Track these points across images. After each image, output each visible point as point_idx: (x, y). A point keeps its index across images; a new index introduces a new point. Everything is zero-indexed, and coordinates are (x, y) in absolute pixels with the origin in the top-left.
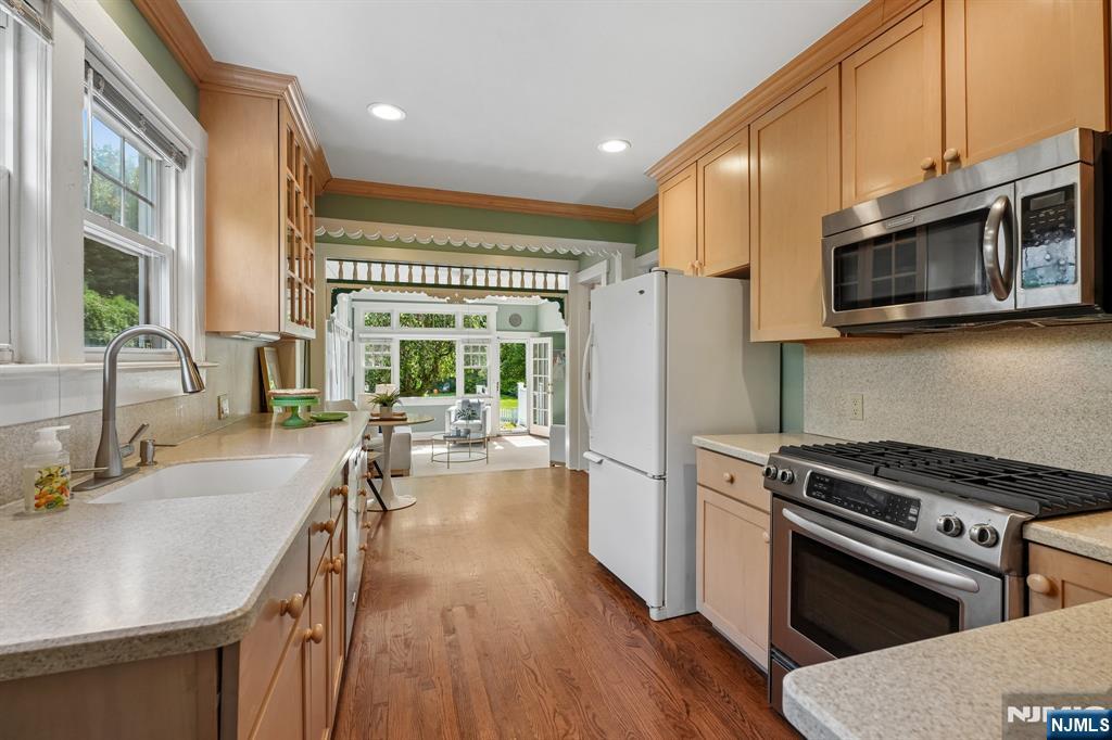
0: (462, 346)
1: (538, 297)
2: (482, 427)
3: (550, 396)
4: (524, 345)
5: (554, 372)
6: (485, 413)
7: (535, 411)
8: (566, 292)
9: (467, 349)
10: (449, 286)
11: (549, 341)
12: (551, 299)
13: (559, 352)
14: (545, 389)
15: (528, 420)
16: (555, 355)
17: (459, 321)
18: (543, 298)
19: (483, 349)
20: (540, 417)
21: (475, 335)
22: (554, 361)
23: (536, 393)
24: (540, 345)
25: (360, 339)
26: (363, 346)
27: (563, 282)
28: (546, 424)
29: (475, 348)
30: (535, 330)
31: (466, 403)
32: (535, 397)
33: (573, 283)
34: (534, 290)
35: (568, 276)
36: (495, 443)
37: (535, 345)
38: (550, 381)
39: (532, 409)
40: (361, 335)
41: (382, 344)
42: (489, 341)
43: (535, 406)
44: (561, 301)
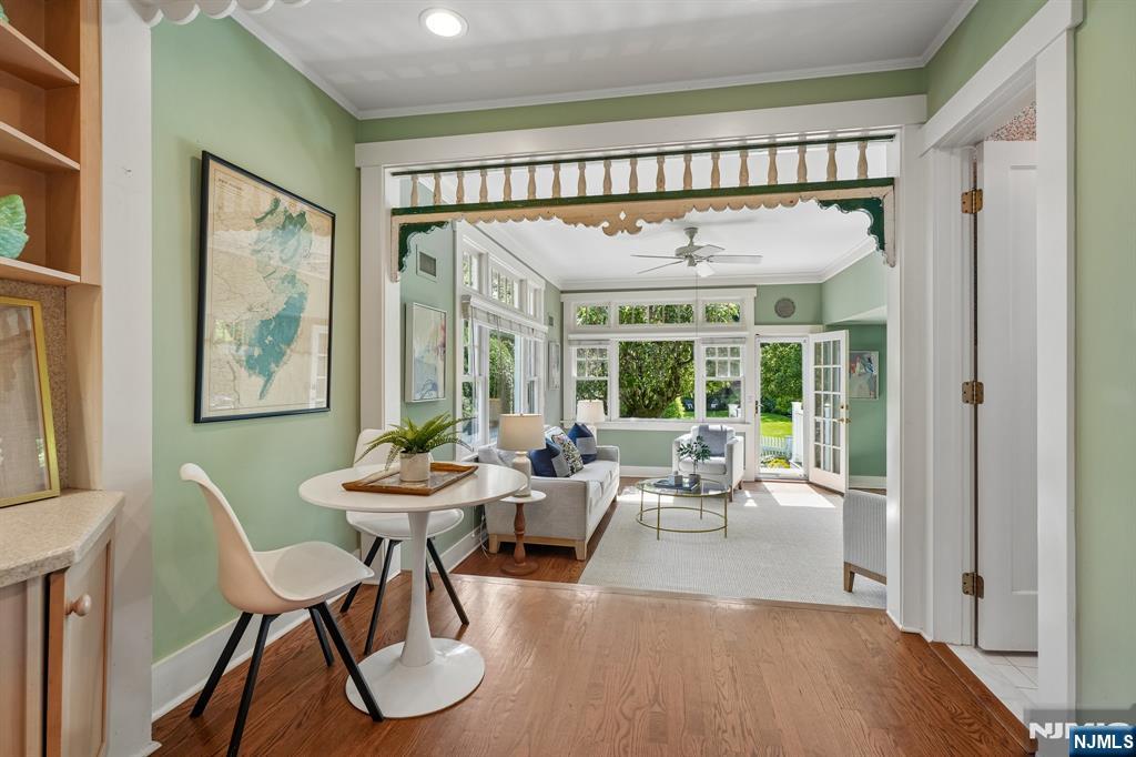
0: (703, 348)
1: (813, 203)
2: (726, 469)
3: (843, 426)
4: (800, 345)
5: (850, 386)
6: (731, 448)
7: (817, 448)
8: (890, 182)
9: (709, 352)
10: (608, 198)
11: (842, 336)
12: (847, 205)
13: (861, 356)
14: (835, 414)
15: (807, 459)
16: (852, 360)
17: (700, 313)
18: (826, 204)
19: (735, 352)
20: (828, 458)
21: (723, 333)
22: (851, 369)
23: (819, 419)
24: (826, 344)
25: (570, 342)
26: (574, 349)
27: (881, 161)
28: (836, 470)
29: (723, 351)
30: (818, 322)
31: (704, 429)
32: (817, 424)
33: (909, 158)
34: (803, 187)
35: (896, 144)
36: (747, 493)
37: (817, 346)
38: (843, 401)
39: (812, 443)
40: (571, 337)
41: (597, 347)
42: (742, 340)
43: (817, 439)
44: (875, 207)
